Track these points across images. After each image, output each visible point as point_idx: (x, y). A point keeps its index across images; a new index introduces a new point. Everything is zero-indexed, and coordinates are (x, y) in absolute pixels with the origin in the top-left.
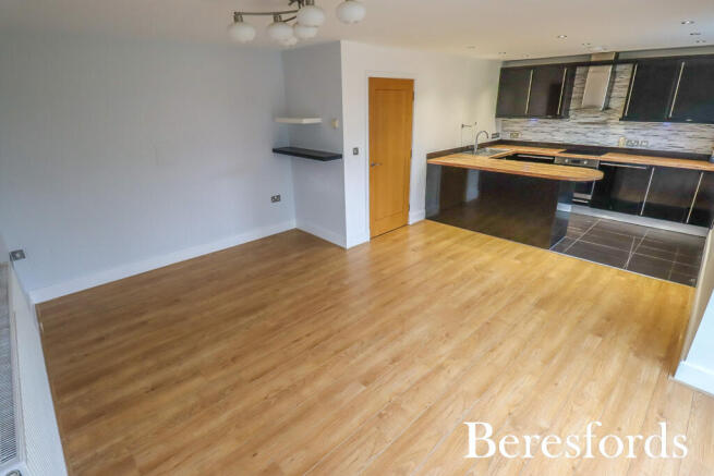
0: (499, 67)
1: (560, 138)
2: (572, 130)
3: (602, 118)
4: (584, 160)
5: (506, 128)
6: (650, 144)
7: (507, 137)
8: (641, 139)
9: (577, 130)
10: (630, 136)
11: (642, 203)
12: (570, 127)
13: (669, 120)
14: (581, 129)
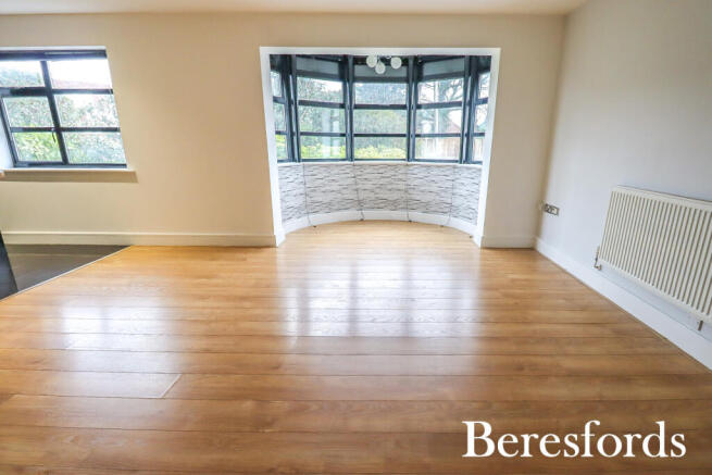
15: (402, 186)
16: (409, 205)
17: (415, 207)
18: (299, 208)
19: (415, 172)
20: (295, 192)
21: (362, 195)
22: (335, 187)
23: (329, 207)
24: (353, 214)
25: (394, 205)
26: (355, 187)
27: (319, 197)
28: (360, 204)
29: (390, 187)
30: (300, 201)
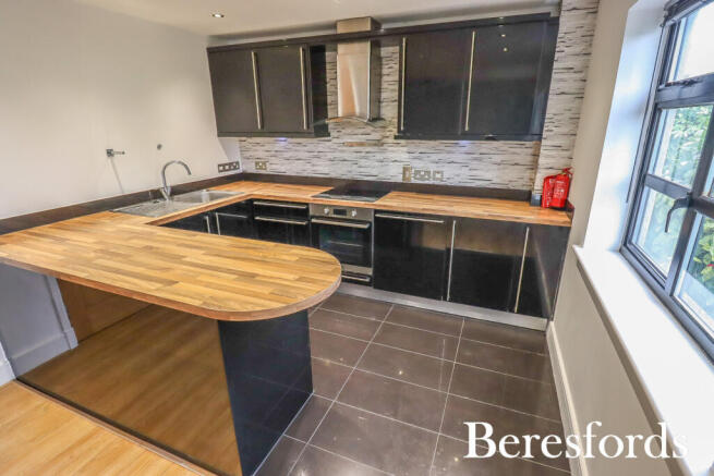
0: (206, 45)
1: (323, 169)
2: (337, 155)
3: (376, 136)
4: (352, 208)
5: (248, 154)
6: (446, 175)
7: (251, 168)
8: (433, 168)
9: (345, 156)
10: (418, 165)
11: (449, 250)
12: (335, 150)
13: (465, 136)
14: (348, 154)
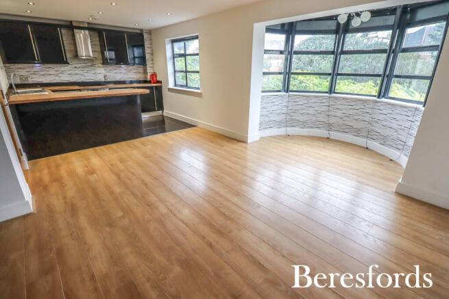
2: (72, 72)
9: (76, 72)
10: (109, 74)
12: (70, 70)
15: (367, 118)
16: (369, 135)
17: (374, 137)
18: (280, 122)
19: (382, 108)
20: (277, 112)
21: (332, 120)
22: (311, 111)
23: (304, 124)
24: (323, 133)
25: (358, 132)
26: (327, 113)
27: (297, 117)
28: (329, 127)
29: (357, 117)
30: (282, 117)
